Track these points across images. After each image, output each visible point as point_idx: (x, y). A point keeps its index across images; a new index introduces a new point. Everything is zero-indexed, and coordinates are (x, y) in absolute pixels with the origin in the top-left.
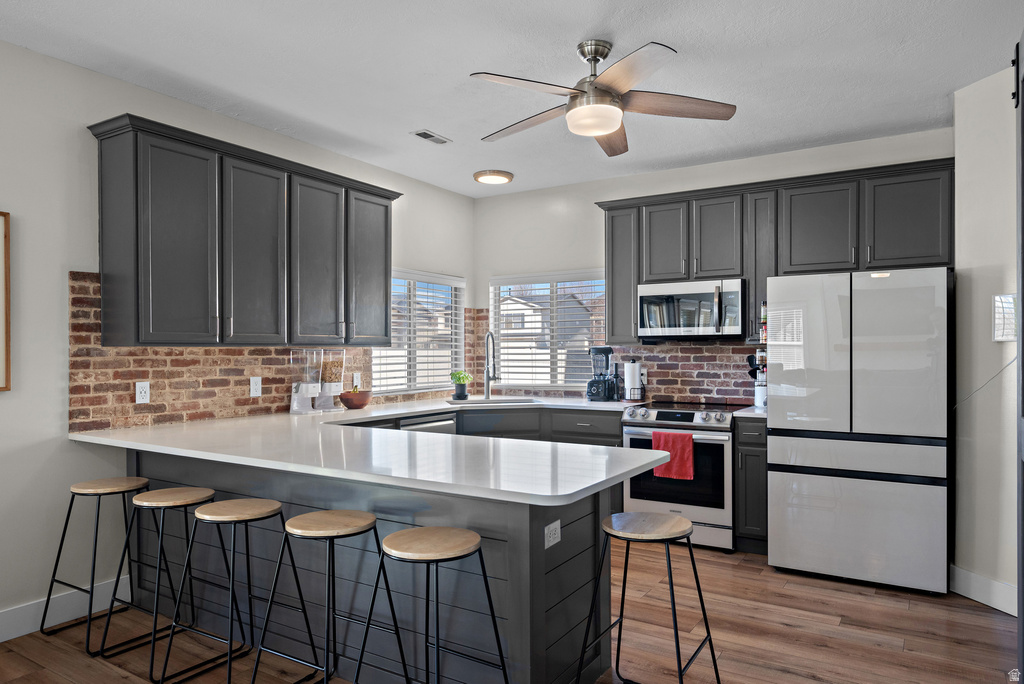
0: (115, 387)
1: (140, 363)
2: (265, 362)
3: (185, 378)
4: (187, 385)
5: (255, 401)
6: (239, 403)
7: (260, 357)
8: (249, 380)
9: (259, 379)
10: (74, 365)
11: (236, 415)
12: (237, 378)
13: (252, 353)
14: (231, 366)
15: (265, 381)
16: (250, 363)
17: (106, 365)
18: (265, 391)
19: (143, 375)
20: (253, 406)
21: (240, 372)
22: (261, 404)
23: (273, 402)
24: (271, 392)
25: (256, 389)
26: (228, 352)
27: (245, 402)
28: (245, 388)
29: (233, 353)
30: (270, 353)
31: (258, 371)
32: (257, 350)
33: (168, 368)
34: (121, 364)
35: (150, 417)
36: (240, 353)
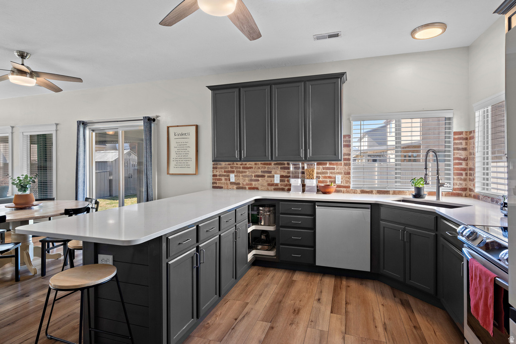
0: (224, 176)
1: (232, 168)
2: (281, 168)
3: (247, 173)
4: (248, 176)
5: (277, 185)
6: (269, 185)
7: (280, 166)
8: (274, 176)
9: (279, 176)
10: (213, 168)
11: (268, 190)
12: (269, 175)
13: (275, 164)
14: (266, 170)
15: (282, 176)
16: (275, 169)
17: (222, 168)
18: (281, 181)
19: (233, 172)
20: (276, 187)
21: (270, 172)
22: (280, 186)
23: (286, 186)
24: (285, 182)
25: (277, 180)
26: (264, 164)
27: (272, 185)
28: (272, 179)
29: (267, 164)
30: (284, 164)
31: (278, 172)
32: (278, 163)
33: (241, 170)
34: (226, 168)
35: (235, 187)
36: (270, 164)
